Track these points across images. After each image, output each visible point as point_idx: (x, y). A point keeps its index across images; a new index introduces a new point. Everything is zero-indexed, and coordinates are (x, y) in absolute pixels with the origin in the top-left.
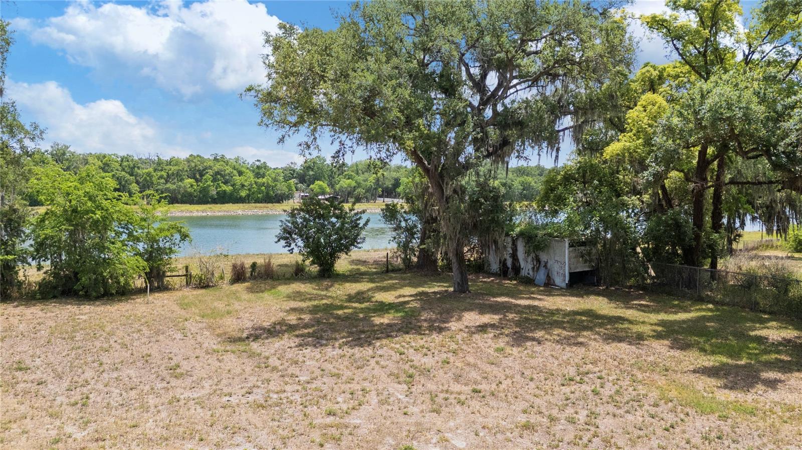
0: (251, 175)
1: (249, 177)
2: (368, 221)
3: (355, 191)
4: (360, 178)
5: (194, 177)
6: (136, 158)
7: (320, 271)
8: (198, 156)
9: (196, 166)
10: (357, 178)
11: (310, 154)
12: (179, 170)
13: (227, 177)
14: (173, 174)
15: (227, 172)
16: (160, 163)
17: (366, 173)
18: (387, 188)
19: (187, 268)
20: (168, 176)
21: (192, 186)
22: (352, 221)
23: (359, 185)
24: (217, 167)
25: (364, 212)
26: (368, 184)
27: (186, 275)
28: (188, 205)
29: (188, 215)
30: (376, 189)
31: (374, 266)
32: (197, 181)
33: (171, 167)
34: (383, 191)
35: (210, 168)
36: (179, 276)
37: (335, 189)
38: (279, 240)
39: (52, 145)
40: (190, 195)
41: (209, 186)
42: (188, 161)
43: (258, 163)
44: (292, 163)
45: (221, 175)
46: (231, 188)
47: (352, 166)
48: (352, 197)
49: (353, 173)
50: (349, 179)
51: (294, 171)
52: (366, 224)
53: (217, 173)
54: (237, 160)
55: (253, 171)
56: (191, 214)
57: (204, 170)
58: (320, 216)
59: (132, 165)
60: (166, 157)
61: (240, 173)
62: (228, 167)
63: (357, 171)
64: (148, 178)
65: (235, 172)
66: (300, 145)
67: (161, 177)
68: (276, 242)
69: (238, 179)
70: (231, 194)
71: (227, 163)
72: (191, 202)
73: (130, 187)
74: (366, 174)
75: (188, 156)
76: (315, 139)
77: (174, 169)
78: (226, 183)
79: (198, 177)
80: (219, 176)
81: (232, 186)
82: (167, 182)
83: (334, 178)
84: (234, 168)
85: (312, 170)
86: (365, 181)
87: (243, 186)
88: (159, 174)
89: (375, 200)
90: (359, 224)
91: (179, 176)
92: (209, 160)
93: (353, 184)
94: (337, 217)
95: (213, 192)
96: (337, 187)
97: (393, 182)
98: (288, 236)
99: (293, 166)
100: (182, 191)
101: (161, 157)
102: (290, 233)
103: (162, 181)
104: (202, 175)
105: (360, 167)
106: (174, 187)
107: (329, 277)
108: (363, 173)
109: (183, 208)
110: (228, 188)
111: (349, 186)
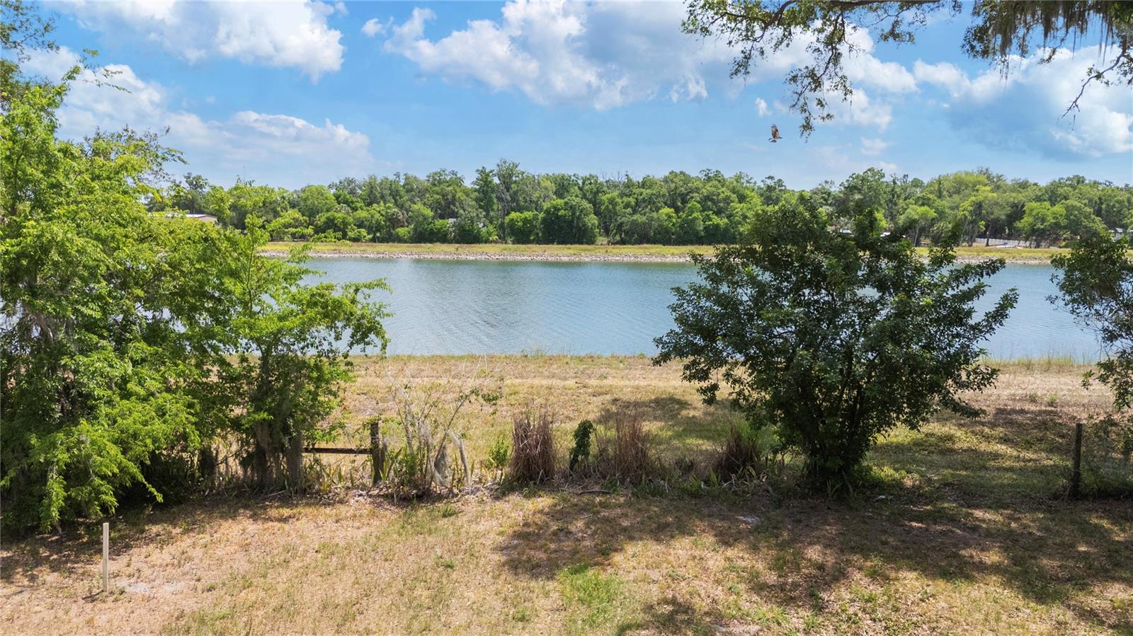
0: (757, 200)
1: (756, 205)
2: (1008, 302)
3: (932, 225)
4: (945, 203)
5: (673, 205)
6: (601, 180)
7: (812, 470)
8: (681, 173)
9: (676, 188)
10: (939, 203)
11: (820, 103)
12: (653, 194)
13: (722, 205)
14: (644, 200)
15: (722, 196)
16: (629, 184)
17: (954, 196)
18: (997, 220)
19: (374, 427)
20: (637, 204)
21: (670, 217)
22: (940, 302)
23: (941, 215)
24: (708, 189)
25: (993, 267)
26: (960, 214)
27: (371, 451)
28: (661, 246)
29: (659, 260)
30: (973, 222)
31: (1000, 431)
32: (677, 210)
33: (642, 190)
34: (987, 226)
35: (697, 190)
36: (350, 451)
37: (896, 223)
38: (665, 357)
39: (498, 162)
40: (667, 231)
41: (695, 219)
42: (666, 180)
43: (769, 182)
44: (826, 182)
45: (712, 200)
46: (726, 220)
47: (930, 184)
48: (927, 237)
49: (931, 196)
50: (923, 205)
51: (829, 194)
52: (999, 315)
53: (708, 198)
54: (738, 178)
55: (762, 195)
56: (664, 260)
57: (687, 194)
58: (818, 279)
59: (595, 190)
60: (638, 177)
61: (742, 198)
62: (723, 189)
63: (940, 191)
64: (610, 206)
65: (734, 197)
66: (794, 79)
67: (627, 205)
68: (657, 362)
69: (738, 207)
70: (726, 230)
71: (723, 183)
72: (667, 242)
73: (586, 220)
74: (956, 198)
75: (667, 174)
76: (836, 58)
77: (646, 192)
78: (718, 213)
79: (679, 204)
80: (709, 203)
81: (729, 217)
82: (635, 212)
83: (896, 204)
84: (734, 191)
85: (860, 191)
86: (952, 208)
87: (745, 217)
88: (625, 199)
89: (971, 240)
90: (969, 313)
91: (651, 202)
92: (698, 179)
93: (932, 214)
94: (881, 286)
95: (700, 226)
96: (901, 219)
97: (1008, 210)
98: (699, 341)
99: (827, 187)
100: (655, 224)
101: (631, 177)
102: (709, 335)
103: (629, 210)
104: (684, 202)
105: (946, 185)
106: (644, 218)
107: (841, 497)
108: (950, 196)
109: (653, 251)
110: (722, 221)
111: (924, 216)
